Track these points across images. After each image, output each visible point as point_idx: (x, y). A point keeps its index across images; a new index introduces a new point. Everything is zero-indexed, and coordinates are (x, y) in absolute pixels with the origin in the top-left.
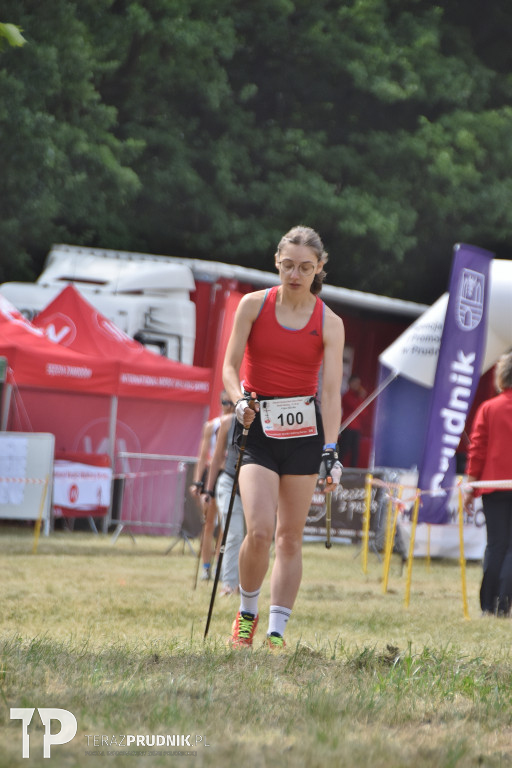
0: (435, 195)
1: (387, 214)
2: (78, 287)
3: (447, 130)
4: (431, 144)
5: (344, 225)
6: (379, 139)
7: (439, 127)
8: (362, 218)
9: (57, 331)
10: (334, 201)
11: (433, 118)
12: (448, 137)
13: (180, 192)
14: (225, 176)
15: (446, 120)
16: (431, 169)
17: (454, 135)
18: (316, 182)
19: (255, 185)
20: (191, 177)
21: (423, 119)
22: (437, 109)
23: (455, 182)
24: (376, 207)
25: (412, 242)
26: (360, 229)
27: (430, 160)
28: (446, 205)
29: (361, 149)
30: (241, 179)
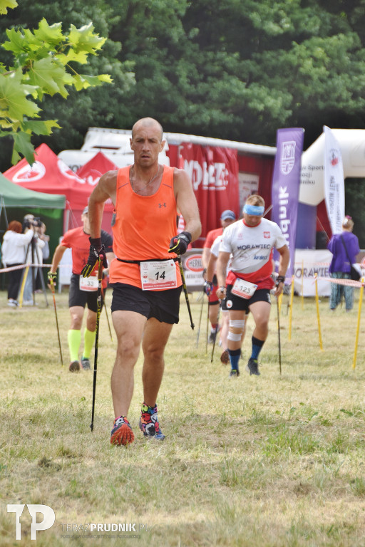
0: (302, 86)
1: (276, 97)
2: (103, 151)
3: (308, 48)
4: (300, 57)
5: (251, 105)
6: (268, 55)
7: (303, 47)
8: (262, 101)
9: (94, 179)
10: (245, 91)
11: (299, 42)
12: (309, 53)
13: (159, 91)
14: (183, 80)
15: (307, 42)
16: (301, 70)
17: (312, 51)
18: (235, 81)
19: (201, 85)
20: (165, 82)
21: (294, 43)
22: (302, 37)
23: (315, 77)
24: (269, 94)
25: (290, 112)
26: (261, 107)
27: (299, 65)
28: (308, 91)
29: (259, 62)
30: (193, 82)
